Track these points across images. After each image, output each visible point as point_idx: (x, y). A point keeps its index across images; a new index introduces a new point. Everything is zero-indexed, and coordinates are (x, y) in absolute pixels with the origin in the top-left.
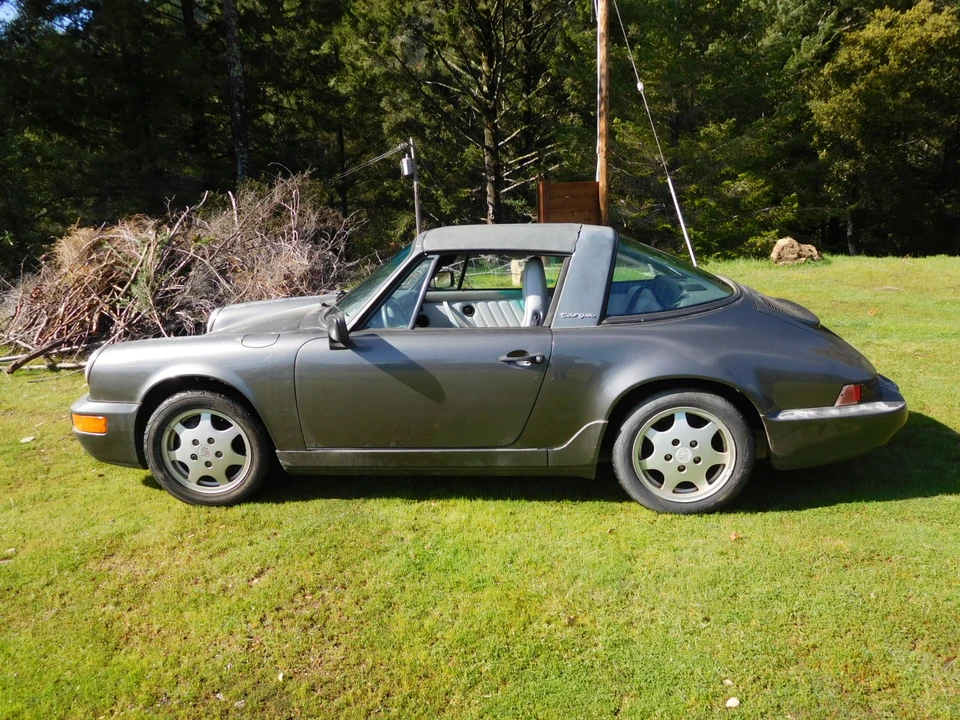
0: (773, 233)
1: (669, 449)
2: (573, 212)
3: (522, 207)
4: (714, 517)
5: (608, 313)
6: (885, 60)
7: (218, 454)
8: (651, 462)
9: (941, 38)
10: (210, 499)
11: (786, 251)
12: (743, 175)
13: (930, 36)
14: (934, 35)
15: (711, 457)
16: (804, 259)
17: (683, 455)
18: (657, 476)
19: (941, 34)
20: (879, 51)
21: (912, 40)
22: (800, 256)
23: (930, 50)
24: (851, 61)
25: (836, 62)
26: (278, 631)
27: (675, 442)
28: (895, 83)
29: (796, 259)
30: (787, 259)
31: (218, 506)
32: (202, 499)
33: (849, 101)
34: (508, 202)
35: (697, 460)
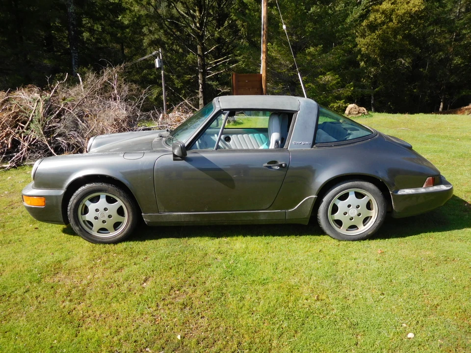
0: (342, 101)
1: (346, 209)
2: (249, 89)
3: (216, 85)
4: (366, 242)
5: (316, 142)
6: (391, 20)
7: (110, 216)
8: (337, 216)
9: (416, 11)
10: (105, 240)
11: (352, 110)
12: (329, 73)
13: (412, 9)
14: (413, 9)
15: (365, 213)
16: (361, 114)
17: (353, 212)
18: (339, 223)
19: (417, 9)
20: (388, 15)
21: (403, 11)
22: (359, 113)
23: (411, 16)
24: (376, 20)
25: (369, 20)
26: (168, 312)
27: (349, 206)
28: (396, 32)
29: (357, 114)
30: (353, 114)
31: (109, 244)
32: (100, 240)
33: (374, 39)
34: (209, 83)
35: (359, 215)
